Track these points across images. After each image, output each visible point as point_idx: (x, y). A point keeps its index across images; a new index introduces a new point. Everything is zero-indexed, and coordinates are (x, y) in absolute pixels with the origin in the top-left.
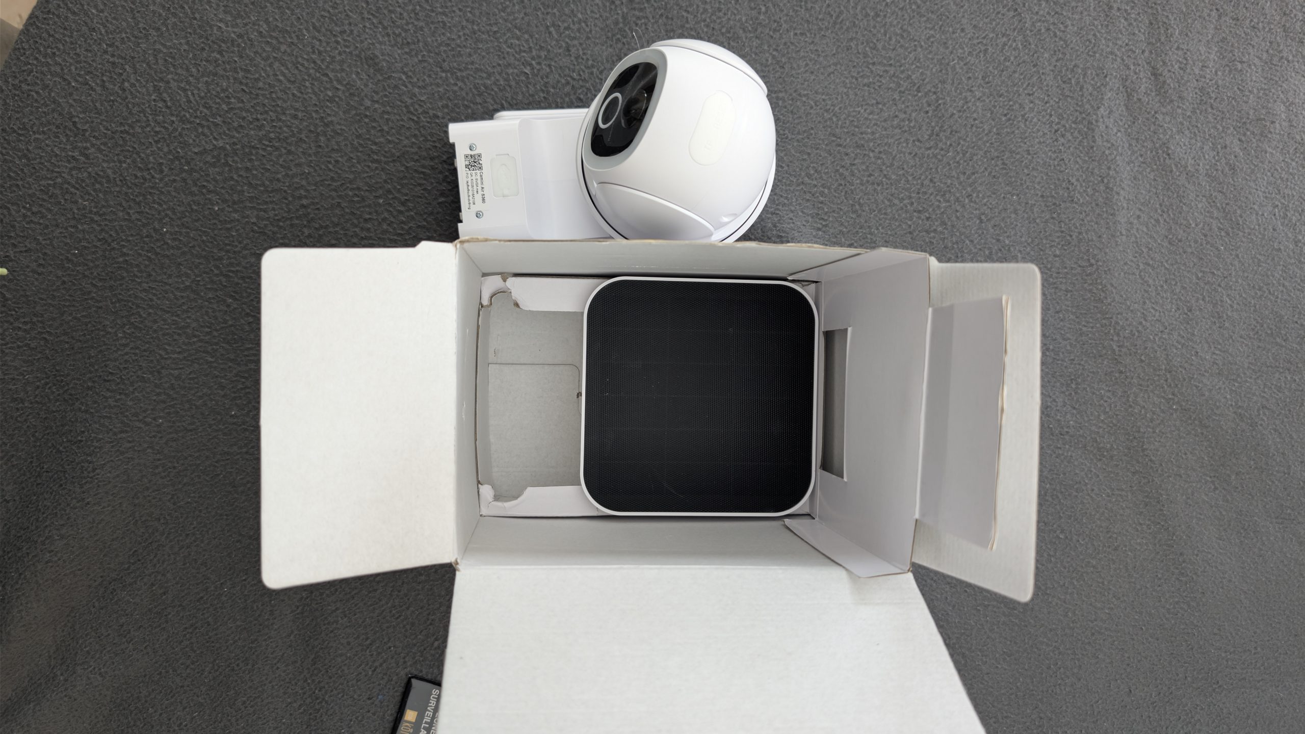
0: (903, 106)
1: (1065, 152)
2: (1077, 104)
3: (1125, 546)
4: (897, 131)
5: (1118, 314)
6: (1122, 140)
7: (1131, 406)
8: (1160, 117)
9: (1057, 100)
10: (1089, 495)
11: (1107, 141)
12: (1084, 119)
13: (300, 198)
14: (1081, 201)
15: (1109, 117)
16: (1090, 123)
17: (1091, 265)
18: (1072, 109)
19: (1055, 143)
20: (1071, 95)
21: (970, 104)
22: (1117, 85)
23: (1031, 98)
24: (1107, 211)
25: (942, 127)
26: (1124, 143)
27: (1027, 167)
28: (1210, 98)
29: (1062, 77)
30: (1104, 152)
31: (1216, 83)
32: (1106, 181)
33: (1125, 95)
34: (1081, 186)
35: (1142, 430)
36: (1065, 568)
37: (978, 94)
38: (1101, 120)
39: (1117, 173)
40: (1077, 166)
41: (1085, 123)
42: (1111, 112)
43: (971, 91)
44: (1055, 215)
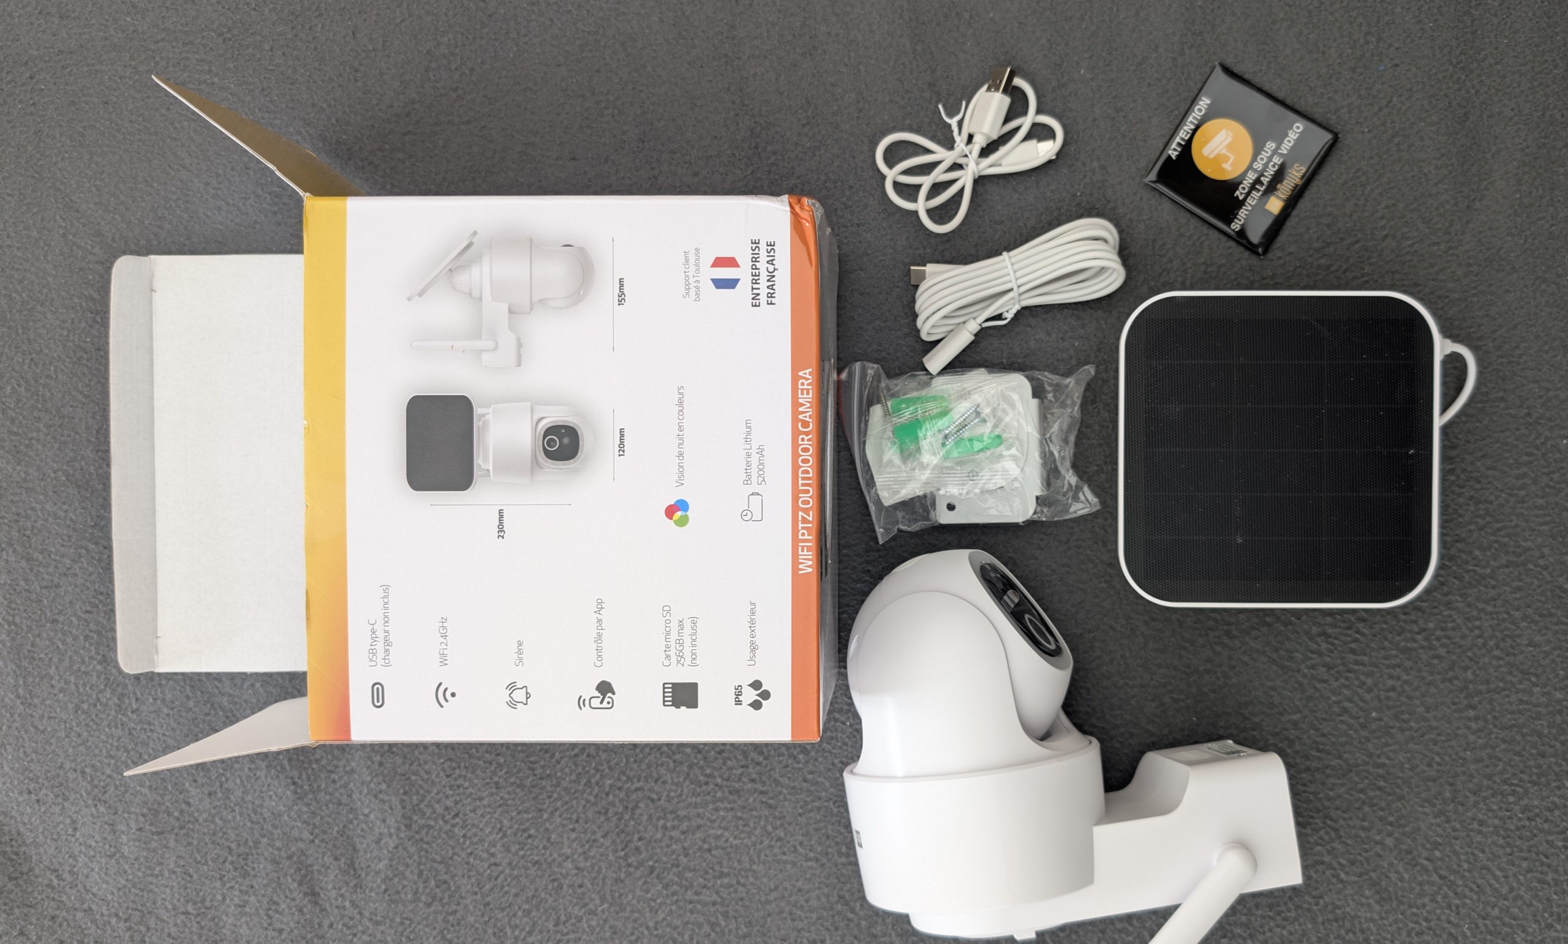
2: (427, 852)
8: (306, 835)
12: (417, 832)
16: (408, 827)
18: (434, 845)
19: (458, 799)
20: (435, 865)
21: (580, 850)
22: (369, 878)
23: (493, 860)
25: (620, 819)
26: (360, 800)
27: (499, 765)
28: (232, 863)
29: (449, 889)
31: (223, 885)
33: (357, 865)
37: (569, 865)
43: (578, 868)
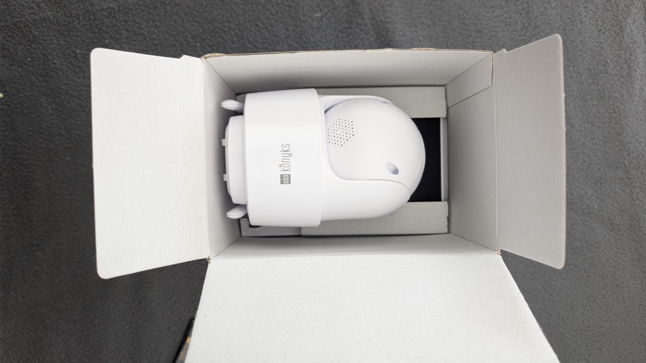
0: (507, 10)
1: (604, 43)
2: (614, 15)
3: (624, 284)
4: (502, 24)
5: (630, 143)
6: (640, 39)
7: (634, 200)
9: (602, 12)
10: (603, 251)
11: (632, 39)
12: (617, 24)
13: (154, 39)
14: (612, 73)
15: (633, 25)
16: (622, 27)
17: (616, 112)
18: (611, 18)
19: (599, 38)
20: (611, 9)
21: (548, 11)
23: (586, 9)
24: (628, 81)
25: (530, 23)
26: (641, 40)
27: (580, 51)
30: (628, 45)
32: (628, 62)
34: (613, 64)
35: (640, 215)
36: (585, 294)
38: (628, 26)
39: (636, 58)
40: (611, 52)
41: (619, 27)
42: (635, 21)
44: (595, 81)
